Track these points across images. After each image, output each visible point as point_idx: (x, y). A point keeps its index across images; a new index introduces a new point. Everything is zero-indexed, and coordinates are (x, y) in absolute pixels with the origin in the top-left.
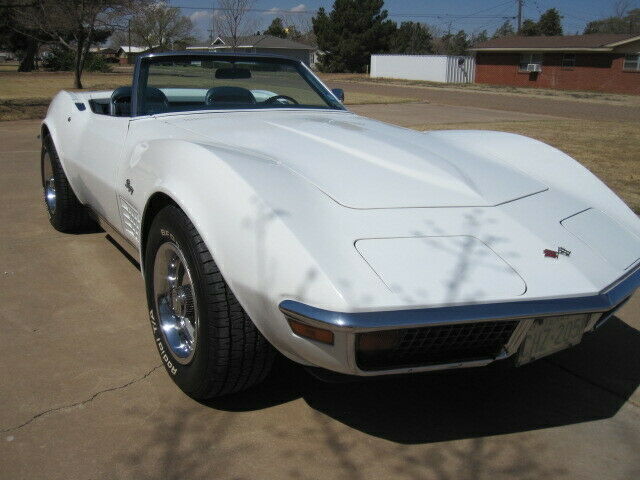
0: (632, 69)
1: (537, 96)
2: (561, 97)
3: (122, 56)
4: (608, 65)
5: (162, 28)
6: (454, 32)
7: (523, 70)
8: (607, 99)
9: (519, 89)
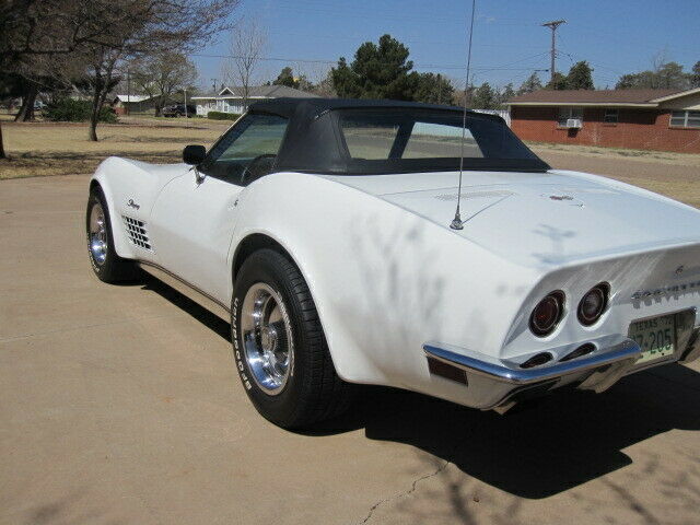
0: (679, 126)
1: (582, 154)
2: (607, 154)
3: (118, 105)
4: (652, 122)
5: (164, 77)
6: (478, 85)
7: (562, 126)
8: (657, 157)
9: (561, 146)
